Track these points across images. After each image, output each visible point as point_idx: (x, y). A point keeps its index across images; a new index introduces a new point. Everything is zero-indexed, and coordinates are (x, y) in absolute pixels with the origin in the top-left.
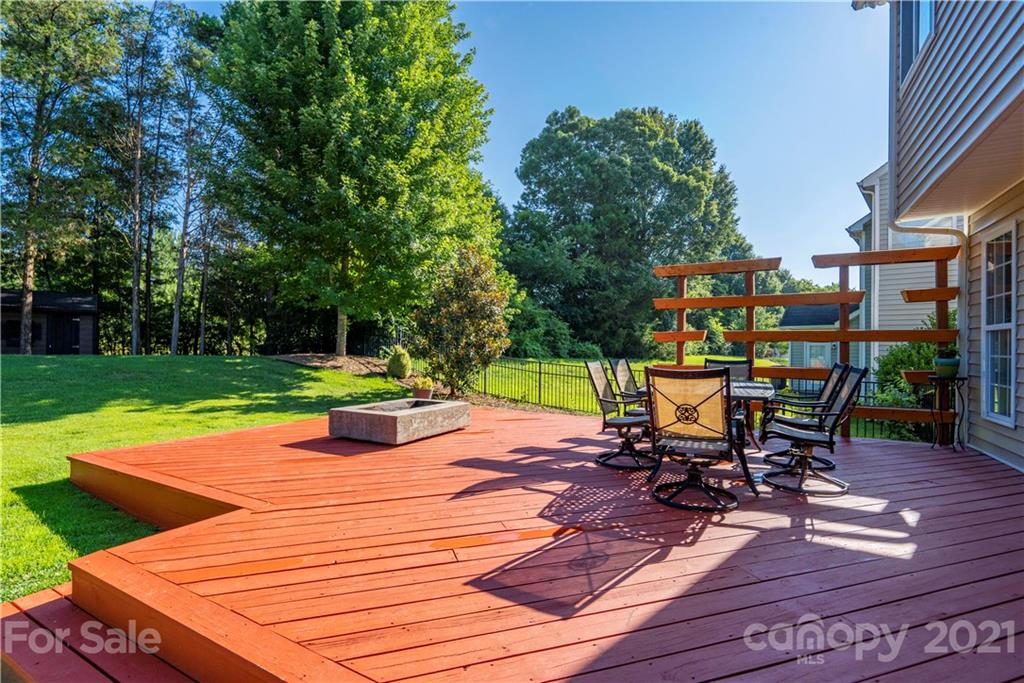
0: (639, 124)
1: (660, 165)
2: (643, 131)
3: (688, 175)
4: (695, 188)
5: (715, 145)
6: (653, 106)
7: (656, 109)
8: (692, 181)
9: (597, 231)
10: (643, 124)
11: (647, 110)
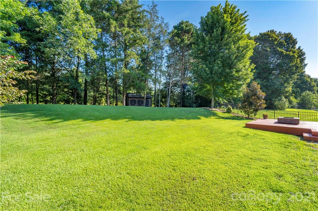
0: (270, 37)
1: (280, 50)
2: (272, 39)
3: (289, 52)
4: (292, 56)
5: (297, 40)
6: (272, 29)
7: (273, 30)
8: (291, 54)
9: (258, 71)
10: (272, 37)
11: (270, 31)
